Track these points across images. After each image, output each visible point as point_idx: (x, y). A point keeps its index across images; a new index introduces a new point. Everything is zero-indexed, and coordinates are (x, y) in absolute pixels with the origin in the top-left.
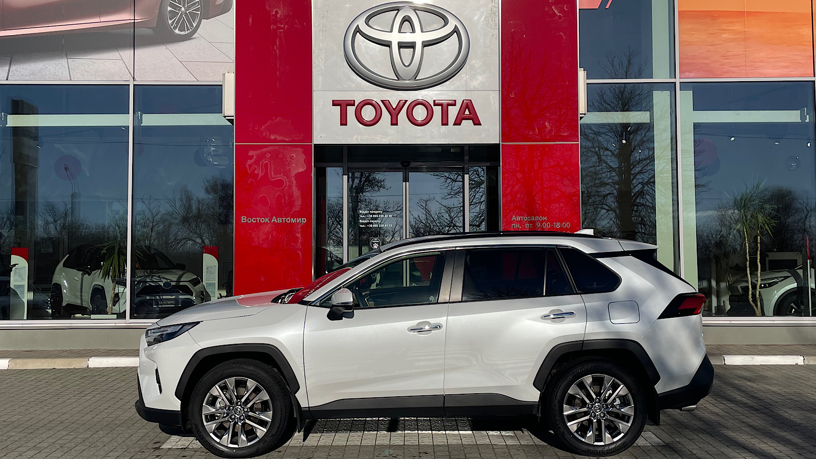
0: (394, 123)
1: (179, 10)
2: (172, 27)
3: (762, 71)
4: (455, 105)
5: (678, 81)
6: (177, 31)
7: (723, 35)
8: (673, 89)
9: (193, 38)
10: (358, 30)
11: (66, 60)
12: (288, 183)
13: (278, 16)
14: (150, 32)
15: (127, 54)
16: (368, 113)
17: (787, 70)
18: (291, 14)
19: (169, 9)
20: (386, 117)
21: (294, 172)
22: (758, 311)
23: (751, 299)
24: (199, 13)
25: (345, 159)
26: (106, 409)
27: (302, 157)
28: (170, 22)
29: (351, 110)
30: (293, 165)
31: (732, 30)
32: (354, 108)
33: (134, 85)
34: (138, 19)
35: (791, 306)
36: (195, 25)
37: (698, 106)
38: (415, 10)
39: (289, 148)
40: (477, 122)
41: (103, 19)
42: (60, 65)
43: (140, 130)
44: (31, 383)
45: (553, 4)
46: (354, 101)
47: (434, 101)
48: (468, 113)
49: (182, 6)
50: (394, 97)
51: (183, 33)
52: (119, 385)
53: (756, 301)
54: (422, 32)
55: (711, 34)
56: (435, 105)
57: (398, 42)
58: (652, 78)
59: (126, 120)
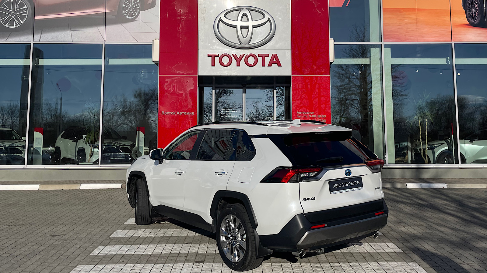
0: (238, 65)
1: (129, 6)
2: (125, 15)
3: (425, 38)
4: (268, 56)
5: (383, 43)
6: (127, 17)
7: (405, 21)
8: (381, 47)
9: (136, 21)
10: (220, 20)
11: (70, 31)
12: (185, 95)
13: (181, 12)
14: (114, 17)
15: (102, 28)
16: (226, 60)
17: (438, 38)
18: (188, 12)
19: (124, 5)
20: (234, 62)
21: (189, 89)
22: (426, 161)
23: (422, 155)
24: (139, 8)
25: (214, 83)
26: (94, 207)
27: (193, 82)
28: (124, 12)
29: (217, 59)
30: (188, 86)
31: (410, 18)
32: (218, 57)
33: (105, 44)
34: (108, 11)
35: (445, 159)
36: (137, 14)
37: (393, 56)
38: (249, 10)
39: (186, 77)
40: (279, 65)
41: (89, 11)
42: (67, 34)
43: (107, 67)
44: (53, 196)
45: (316, 7)
46: (218, 54)
47: (258, 54)
48: (275, 60)
49: (130, 4)
50: (238, 53)
51: (130, 18)
52: (98, 197)
53: (426, 156)
54: (252, 21)
55: (399, 20)
56: (259, 56)
57: (241, 26)
58: (370, 42)
59: (101, 62)
